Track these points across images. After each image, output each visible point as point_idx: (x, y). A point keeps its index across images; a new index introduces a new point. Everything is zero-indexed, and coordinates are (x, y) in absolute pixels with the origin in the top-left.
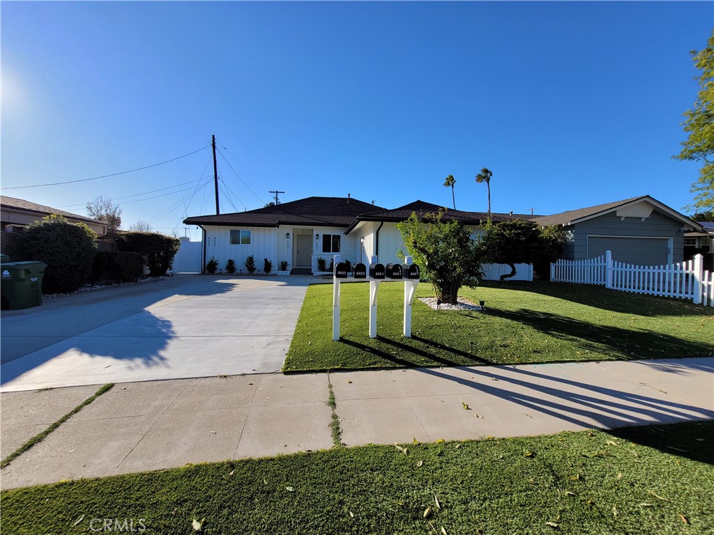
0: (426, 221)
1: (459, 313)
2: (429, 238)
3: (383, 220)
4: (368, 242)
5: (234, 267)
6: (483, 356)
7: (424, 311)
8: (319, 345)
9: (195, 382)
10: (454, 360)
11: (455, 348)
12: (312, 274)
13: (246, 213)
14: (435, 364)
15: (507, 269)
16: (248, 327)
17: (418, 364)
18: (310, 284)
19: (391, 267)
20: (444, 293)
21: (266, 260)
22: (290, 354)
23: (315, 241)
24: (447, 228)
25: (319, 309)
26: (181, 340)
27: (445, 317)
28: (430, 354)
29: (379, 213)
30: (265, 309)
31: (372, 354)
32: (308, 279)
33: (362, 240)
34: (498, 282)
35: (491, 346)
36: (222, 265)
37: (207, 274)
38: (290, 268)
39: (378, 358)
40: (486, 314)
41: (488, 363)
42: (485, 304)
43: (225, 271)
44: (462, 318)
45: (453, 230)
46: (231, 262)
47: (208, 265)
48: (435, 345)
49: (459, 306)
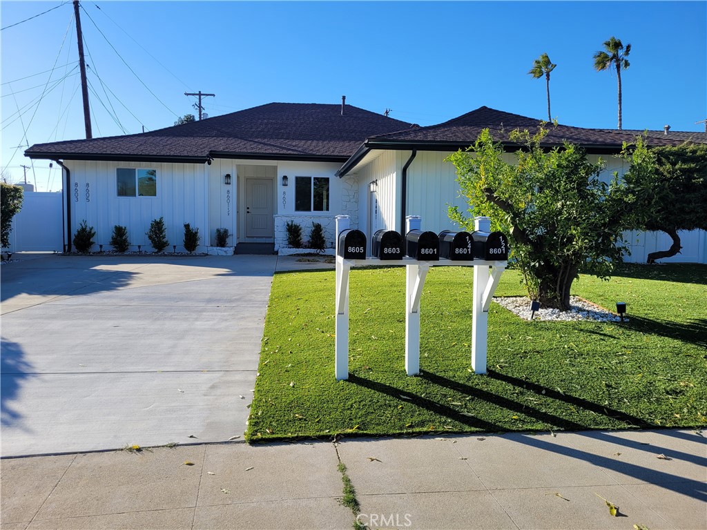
0: (510, 148)
1: (575, 327)
2: (518, 182)
3: (415, 147)
4: (386, 192)
5: (125, 240)
6: (633, 412)
7: (507, 323)
8: (310, 388)
9: (82, 460)
10: (575, 418)
11: (573, 394)
12: (277, 253)
13: (144, 135)
14: (539, 426)
15: (662, 240)
16: (169, 354)
17: (507, 426)
18: (277, 273)
19: (450, 238)
20: (543, 288)
21: (187, 226)
22: (256, 405)
23: (280, 189)
24: (552, 161)
25: (301, 321)
26: (45, 381)
27: (549, 334)
28: (527, 407)
29: (407, 134)
30: (196, 319)
31: (414, 407)
32: (271, 263)
33: (373, 187)
34: (642, 266)
35: (647, 392)
36: (103, 236)
37: (75, 254)
38: (232, 241)
39: (426, 414)
40: (630, 329)
41: (645, 426)
42: (628, 309)
43: (108, 248)
44: (582, 336)
45: (564, 163)
46: (120, 232)
47: (77, 237)
48: (537, 389)
49: (573, 313)
